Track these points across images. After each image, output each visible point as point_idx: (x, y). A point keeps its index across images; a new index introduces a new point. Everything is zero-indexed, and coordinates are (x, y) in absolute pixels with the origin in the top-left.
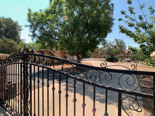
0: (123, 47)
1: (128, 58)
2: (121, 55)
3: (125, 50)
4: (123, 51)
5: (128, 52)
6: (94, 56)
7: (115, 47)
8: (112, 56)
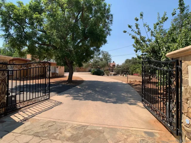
0: (108, 59)
1: (112, 72)
2: (107, 68)
3: (110, 63)
4: (109, 64)
5: (113, 65)
6: (77, 69)
7: (101, 60)
8: (98, 69)
